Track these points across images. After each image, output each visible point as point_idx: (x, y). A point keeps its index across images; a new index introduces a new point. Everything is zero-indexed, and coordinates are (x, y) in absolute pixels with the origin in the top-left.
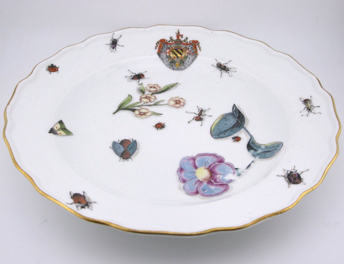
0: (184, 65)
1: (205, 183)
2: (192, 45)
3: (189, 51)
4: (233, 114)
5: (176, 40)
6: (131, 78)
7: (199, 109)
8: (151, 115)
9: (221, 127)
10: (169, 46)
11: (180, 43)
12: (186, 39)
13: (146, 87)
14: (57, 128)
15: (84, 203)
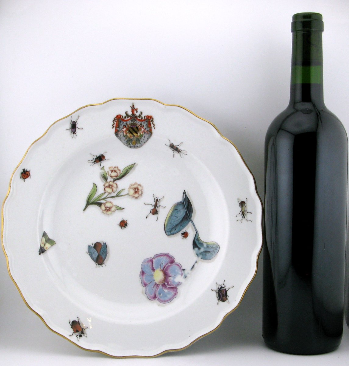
0: (140, 143)
1: (161, 286)
2: (147, 121)
3: (144, 129)
4: (183, 203)
5: (132, 115)
6: (93, 161)
7: (155, 199)
8: (115, 211)
9: (173, 221)
10: (125, 123)
11: (135, 119)
12: (140, 114)
13: (108, 172)
14: (43, 243)
15: (80, 331)
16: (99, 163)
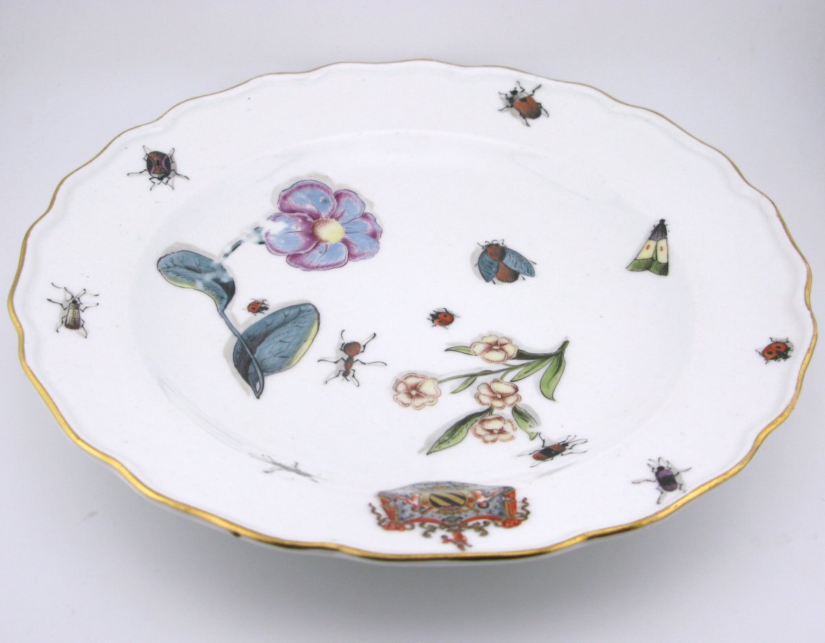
2: (402, 519)
3: (409, 502)
4: (262, 372)
5: (463, 530)
6: (570, 445)
8: (473, 345)
9: (294, 333)
10: (484, 513)
11: (447, 523)
12: (430, 533)
13: (515, 429)
14: (662, 249)
15: (517, 101)
16: (547, 444)
